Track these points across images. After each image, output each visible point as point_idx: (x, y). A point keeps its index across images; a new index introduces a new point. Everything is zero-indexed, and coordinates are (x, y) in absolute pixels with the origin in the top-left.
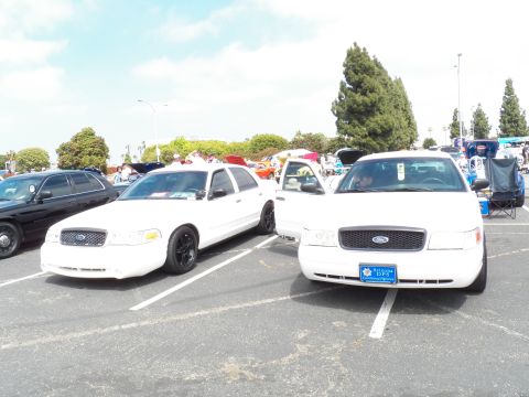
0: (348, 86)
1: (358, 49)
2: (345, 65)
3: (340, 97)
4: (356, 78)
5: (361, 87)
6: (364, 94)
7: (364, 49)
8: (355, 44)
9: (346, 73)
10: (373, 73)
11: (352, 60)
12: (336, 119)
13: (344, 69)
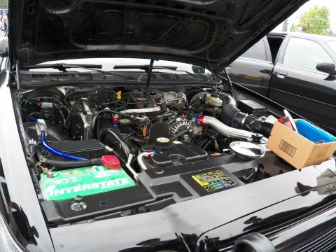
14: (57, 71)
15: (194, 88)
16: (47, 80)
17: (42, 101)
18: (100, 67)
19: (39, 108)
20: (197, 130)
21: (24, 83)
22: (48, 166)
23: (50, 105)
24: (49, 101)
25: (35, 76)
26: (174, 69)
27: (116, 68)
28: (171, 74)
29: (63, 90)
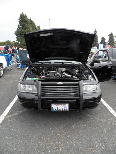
0: (20, 26)
1: (24, 15)
2: (19, 19)
3: (18, 29)
4: (23, 24)
5: (24, 27)
6: (25, 29)
7: (26, 15)
8: (23, 13)
9: (19, 22)
10: (28, 23)
11: (21, 18)
12: (16, 36)
13: (19, 21)
14: (41, 63)
15: (73, 68)
16: (38, 65)
17: (35, 69)
18: (50, 63)
19: (35, 71)
20: (63, 76)
21: (34, 66)
22: (28, 77)
23: (37, 70)
24: (36, 69)
25: (36, 65)
26: (71, 63)
27: (54, 63)
28: (70, 64)
29: (41, 68)
